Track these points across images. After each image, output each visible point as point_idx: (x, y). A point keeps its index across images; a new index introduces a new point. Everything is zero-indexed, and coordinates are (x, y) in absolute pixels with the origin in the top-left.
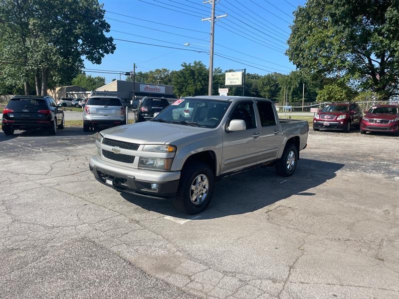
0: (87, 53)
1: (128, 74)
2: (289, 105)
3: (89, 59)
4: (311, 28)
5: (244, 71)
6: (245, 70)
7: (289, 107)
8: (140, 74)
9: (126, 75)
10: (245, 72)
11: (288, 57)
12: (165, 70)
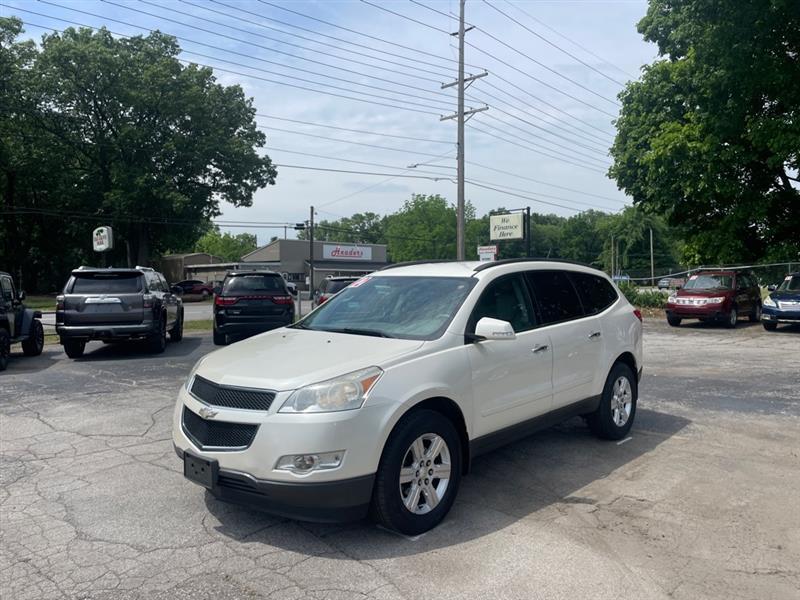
0: (224, 189)
1: (299, 227)
2: (624, 275)
3: (228, 199)
4: (657, 124)
5: (525, 211)
6: (528, 209)
7: (624, 278)
8: (325, 224)
9: (296, 228)
10: (529, 212)
11: (614, 182)
12: (371, 216)
